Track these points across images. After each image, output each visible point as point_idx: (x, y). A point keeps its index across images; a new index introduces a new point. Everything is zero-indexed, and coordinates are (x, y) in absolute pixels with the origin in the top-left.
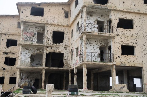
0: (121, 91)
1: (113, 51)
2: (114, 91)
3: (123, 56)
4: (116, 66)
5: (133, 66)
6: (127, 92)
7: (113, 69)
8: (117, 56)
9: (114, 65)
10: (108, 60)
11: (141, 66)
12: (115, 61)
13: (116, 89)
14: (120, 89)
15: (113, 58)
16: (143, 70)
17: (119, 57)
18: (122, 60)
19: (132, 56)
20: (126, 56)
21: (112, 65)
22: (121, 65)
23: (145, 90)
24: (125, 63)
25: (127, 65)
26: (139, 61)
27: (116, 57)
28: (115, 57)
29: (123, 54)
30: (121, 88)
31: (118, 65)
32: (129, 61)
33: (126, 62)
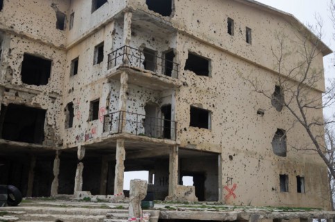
0: (186, 201)
1: (175, 116)
2: (174, 200)
3: (193, 129)
4: (179, 148)
5: (208, 150)
6: (195, 203)
7: (174, 154)
8: (183, 127)
9: (177, 145)
10: (159, 135)
11: (218, 151)
12: (178, 137)
13: (177, 195)
14: (183, 195)
15: (176, 130)
16: (221, 160)
17: (185, 129)
18: (190, 136)
19: (206, 130)
20: (197, 128)
21: (171, 147)
22: (187, 147)
23: (221, 198)
24: (195, 143)
25: (198, 148)
26: (217, 141)
27: (181, 130)
28: (178, 130)
29: (192, 124)
30: (185, 194)
31: (182, 146)
32: (200, 139)
33: (197, 143)
